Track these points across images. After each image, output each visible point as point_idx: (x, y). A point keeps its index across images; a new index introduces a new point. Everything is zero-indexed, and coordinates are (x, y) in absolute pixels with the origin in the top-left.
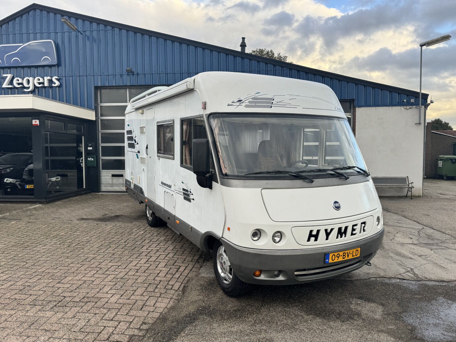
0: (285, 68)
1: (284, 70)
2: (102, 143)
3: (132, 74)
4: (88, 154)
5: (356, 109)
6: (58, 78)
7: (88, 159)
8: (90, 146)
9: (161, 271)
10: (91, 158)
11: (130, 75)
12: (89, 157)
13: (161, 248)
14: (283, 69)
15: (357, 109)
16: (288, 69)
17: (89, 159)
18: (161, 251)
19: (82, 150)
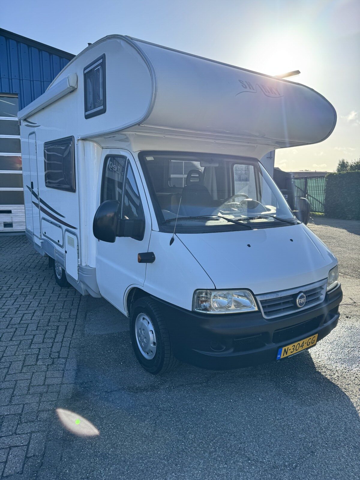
9: (34, 335)
13: (20, 305)
18: (22, 309)
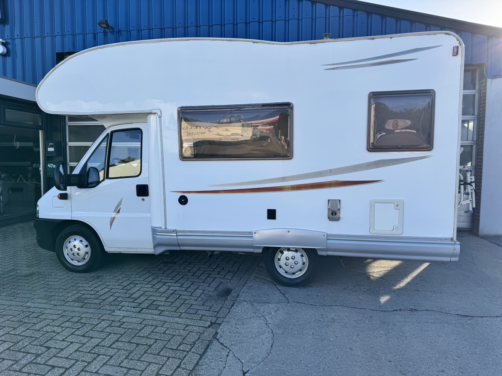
0: (359, 12)
1: (357, 15)
2: (70, 141)
3: (110, 32)
4: (49, 158)
5: (486, 82)
6: (4, 41)
7: (48, 166)
8: (51, 146)
10: (52, 164)
11: (108, 33)
12: (50, 163)
14: (356, 13)
15: (489, 81)
16: (364, 13)
17: (50, 166)
19: (39, 152)
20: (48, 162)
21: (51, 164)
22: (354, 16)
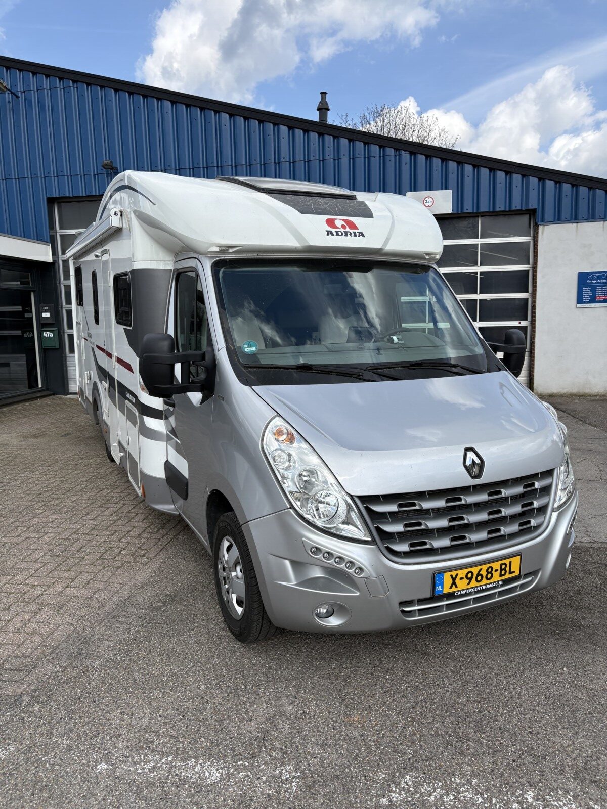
2: (67, 304)
3: (114, 173)
4: (44, 324)
5: (538, 229)
8: (46, 311)
10: (49, 333)
12: (46, 331)
15: (541, 228)
17: (46, 335)
19: (32, 318)
20: (43, 329)
21: (47, 333)
22: (395, 156)
